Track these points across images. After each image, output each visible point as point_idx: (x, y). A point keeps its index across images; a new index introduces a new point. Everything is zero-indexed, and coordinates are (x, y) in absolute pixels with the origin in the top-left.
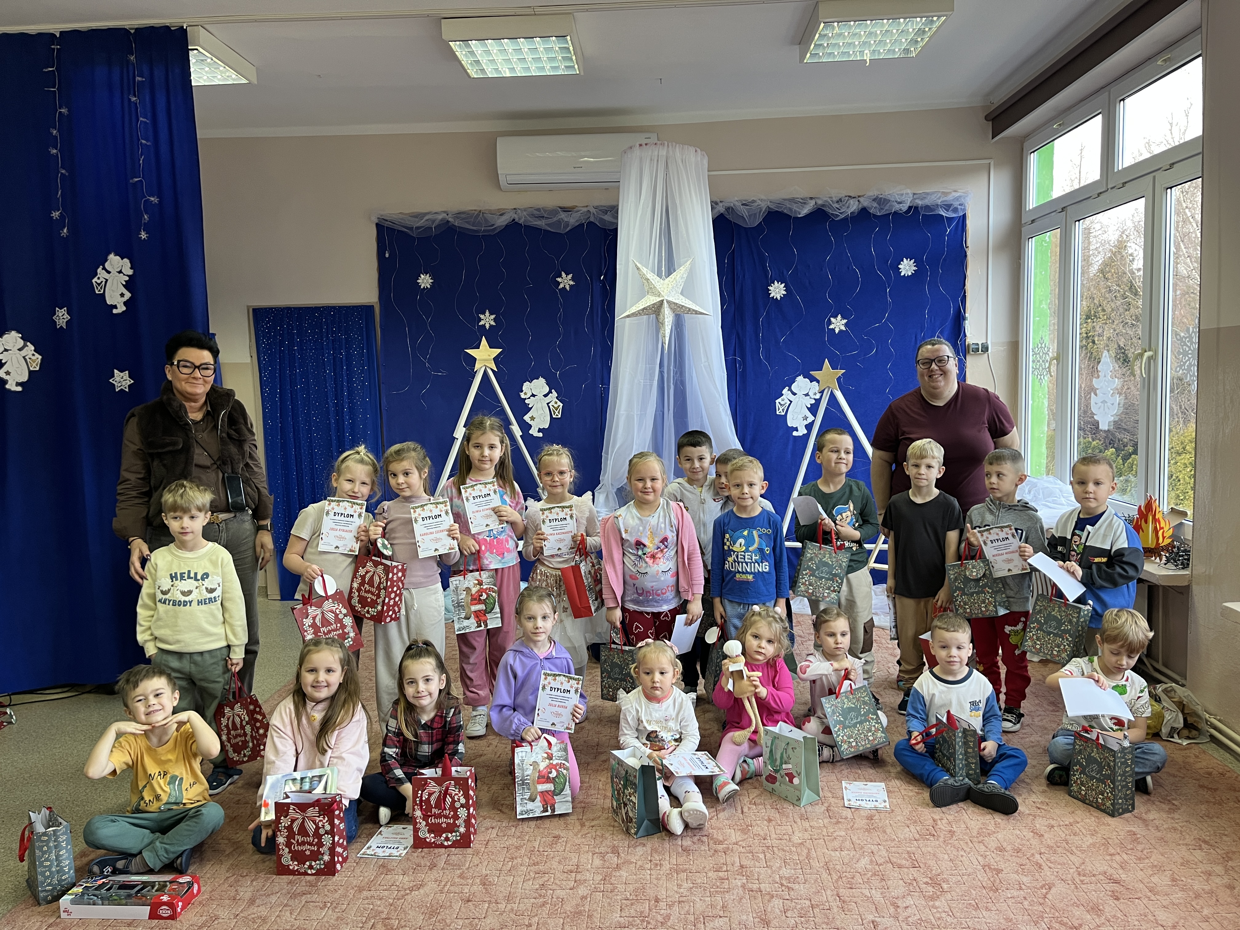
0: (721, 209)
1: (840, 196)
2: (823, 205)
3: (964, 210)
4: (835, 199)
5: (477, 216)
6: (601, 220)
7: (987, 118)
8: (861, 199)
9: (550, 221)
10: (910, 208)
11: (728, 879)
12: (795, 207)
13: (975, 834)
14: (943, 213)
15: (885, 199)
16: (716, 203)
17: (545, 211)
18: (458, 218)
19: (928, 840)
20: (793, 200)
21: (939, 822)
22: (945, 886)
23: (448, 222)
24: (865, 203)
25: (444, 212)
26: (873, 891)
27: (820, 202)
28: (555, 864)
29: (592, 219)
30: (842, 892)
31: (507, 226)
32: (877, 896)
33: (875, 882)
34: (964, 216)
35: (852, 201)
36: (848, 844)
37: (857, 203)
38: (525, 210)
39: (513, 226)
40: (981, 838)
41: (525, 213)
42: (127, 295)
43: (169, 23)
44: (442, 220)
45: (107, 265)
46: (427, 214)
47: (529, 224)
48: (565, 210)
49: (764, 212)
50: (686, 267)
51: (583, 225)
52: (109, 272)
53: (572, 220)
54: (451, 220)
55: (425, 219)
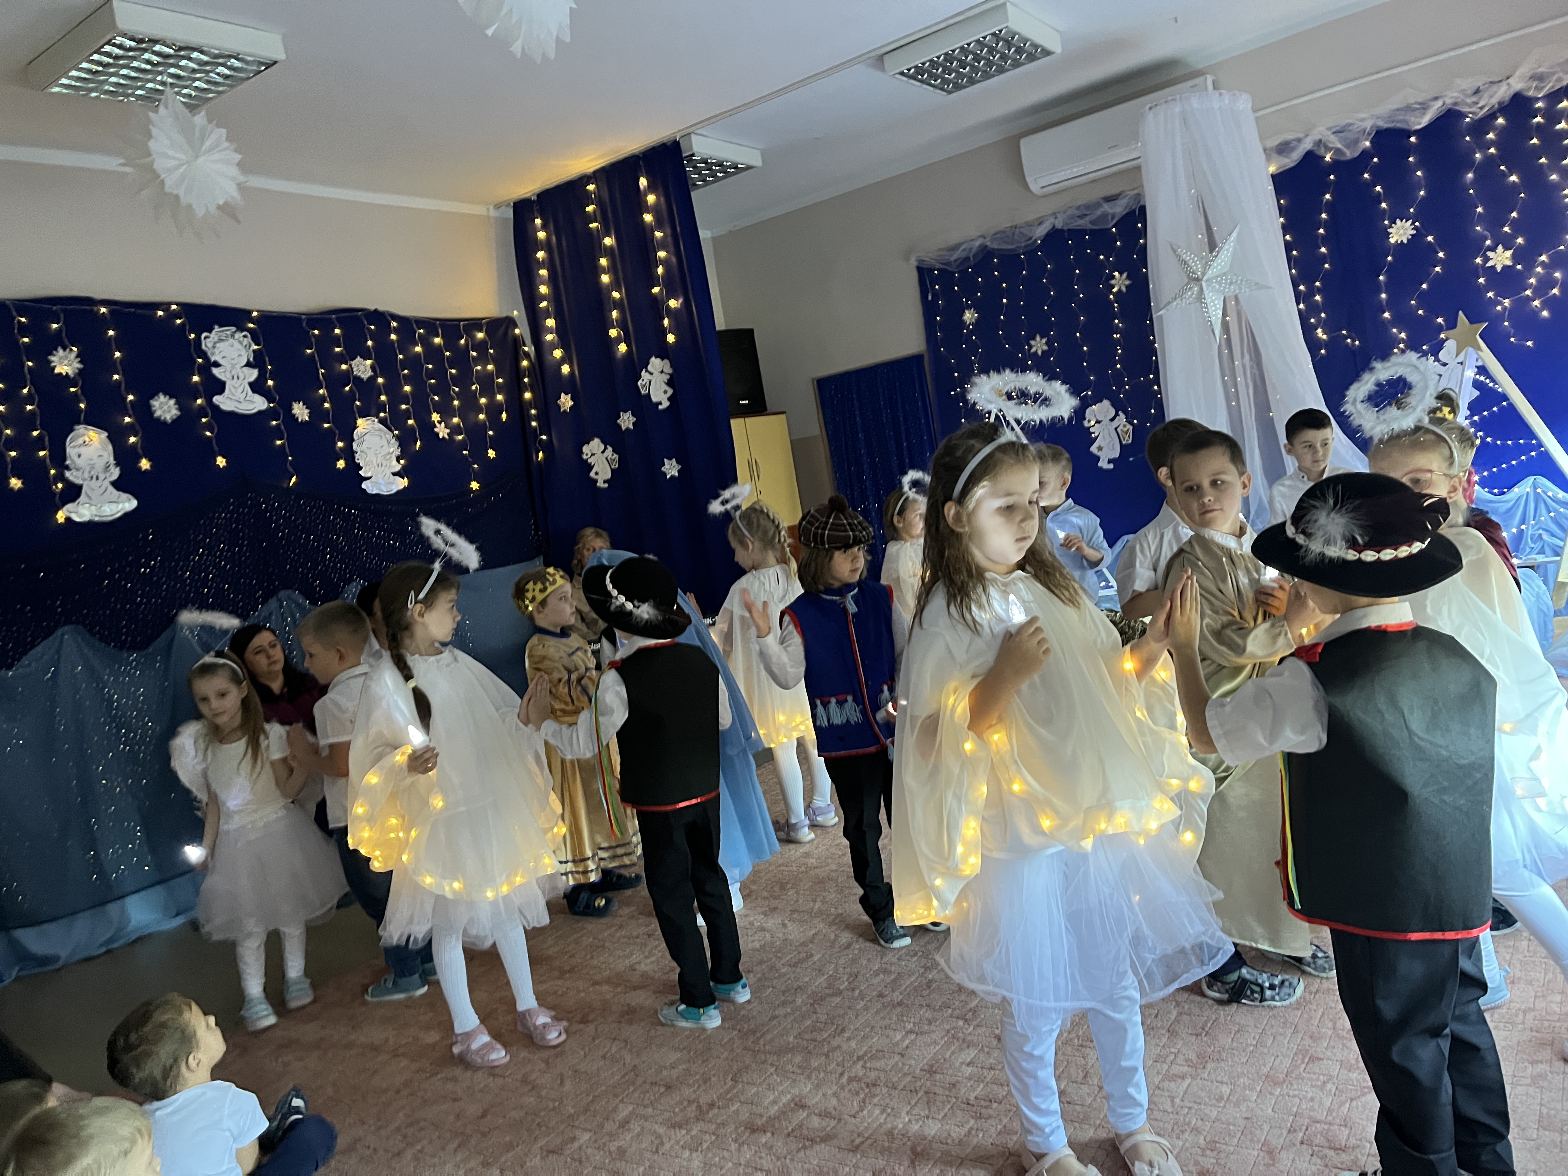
0: (1307, 145)
1: (1476, 85)
2: (1454, 104)
4: (1469, 91)
5: (1014, 232)
8: (1510, 82)
12: (1410, 117)
15: (1546, 73)
16: (1299, 140)
17: (1087, 207)
18: (996, 239)
20: (1408, 109)
23: (986, 246)
24: (1517, 85)
25: (981, 236)
27: (1448, 101)
29: (1143, 202)
31: (1047, 235)
37: (1504, 89)
38: (1065, 212)
39: (1055, 233)
41: (1065, 216)
42: (670, 392)
43: (665, 140)
44: (980, 246)
45: (649, 368)
46: (962, 243)
47: (1071, 226)
48: (1109, 199)
49: (1369, 134)
50: (1234, 235)
51: (1134, 211)
52: (651, 374)
53: (1118, 209)
54: (988, 244)
55: (962, 248)
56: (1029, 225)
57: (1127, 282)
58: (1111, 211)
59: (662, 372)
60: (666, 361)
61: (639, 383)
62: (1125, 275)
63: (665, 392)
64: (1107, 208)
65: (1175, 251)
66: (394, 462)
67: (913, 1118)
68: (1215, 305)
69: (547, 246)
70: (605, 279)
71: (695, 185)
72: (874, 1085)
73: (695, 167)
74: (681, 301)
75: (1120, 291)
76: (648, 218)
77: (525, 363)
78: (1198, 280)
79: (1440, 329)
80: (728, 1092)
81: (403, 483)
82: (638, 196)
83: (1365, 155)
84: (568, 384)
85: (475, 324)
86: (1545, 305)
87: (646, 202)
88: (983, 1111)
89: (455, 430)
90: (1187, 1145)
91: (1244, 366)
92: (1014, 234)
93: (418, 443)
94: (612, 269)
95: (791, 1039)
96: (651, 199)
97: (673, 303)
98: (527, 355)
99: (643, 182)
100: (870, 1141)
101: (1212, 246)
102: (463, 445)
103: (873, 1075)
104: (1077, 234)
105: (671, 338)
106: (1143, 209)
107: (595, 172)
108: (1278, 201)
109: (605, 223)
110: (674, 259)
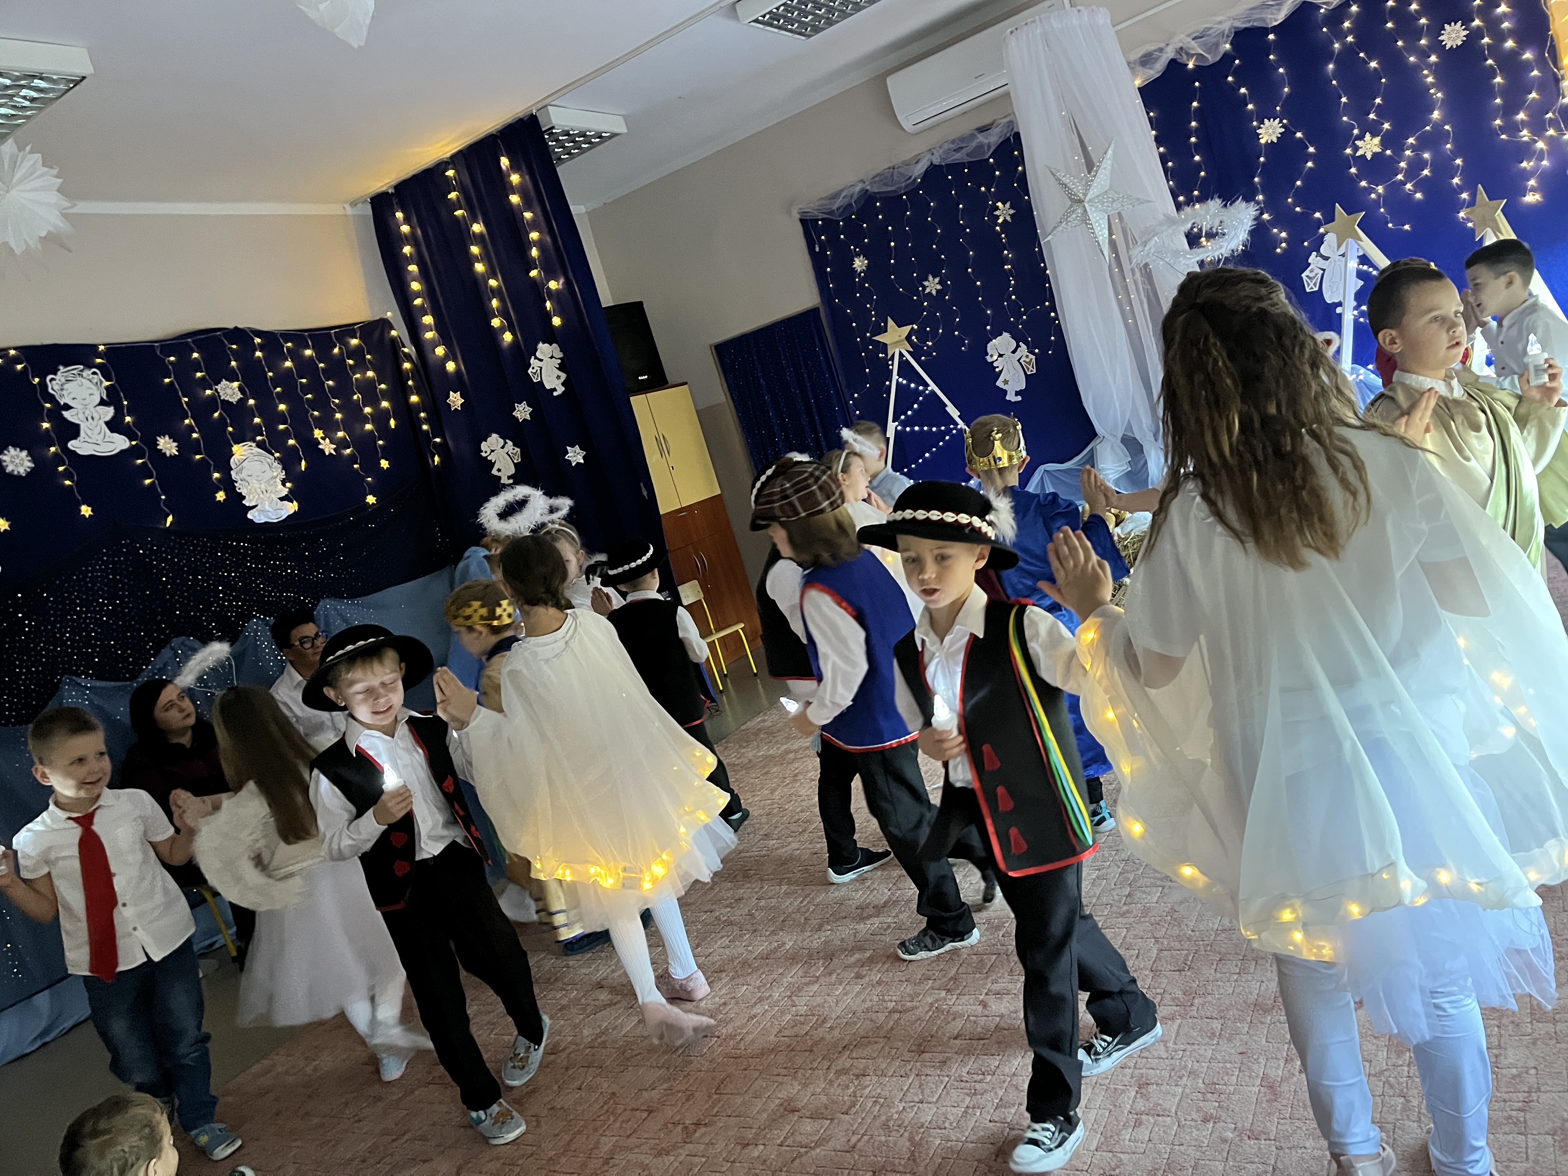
0: (1170, 54)
9: (969, 150)
12: (1265, 14)
17: (960, 140)
23: (867, 190)
25: (860, 181)
29: (1016, 129)
31: (926, 172)
38: (941, 147)
39: (934, 169)
41: (941, 151)
42: (563, 376)
43: (521, 115)
44: (860, 192)
45: (538, 354)
46: (842, 190)
47: (949, 161)
48: (983, 130)
49: (1228, 36)
50: (1110, 152)
51: (1009, 138)
52: (541, 360)
53: (993, 139)
54: (868, 188)
55: (843, 195)
56: (907, 164)
57: (1012, 212)
58: (986, 141)
59: (552, 357)
60: (555, 345)
61: (530, 371)
62: (1008, 205)
63: (558, 377)
64: (981, 138)
65: (1054, 176)
66: (280, 486)
67: (907, 1106)
68: (1100, 225)
69: (412, 239)
70: (479, 267)
71: (559, 159)
72: (864, 1075)
73: (557, 140)
74: (562, 281)
75: (1005, 221)
76: (515, 199)
77: (407, 365)
78: (1080, 201)
79: (1319, 224)
80: (714, 1105)
81: (292, 507)
82: (501, 177)
83: (1227, 58)
84: (456, 382)
85: (347, 330)
86: (1417, 187)
87: (511, 183)
88: (978, 1086)
89: (341, 444)
90: (1187, 1091)
91: (1136, 283)
92: (892, 175)
93: (303, 463)
94: (485, 257)
95: (772, 1038)
96: (515, 178)
97: (553, 285)
98: (408, 357)
99: (505, 162)
100: (866, 1138)
101: (1090, 166)
102: (352, 459)
103: (861, 1064)
104: (955, 167)
105: (556, 321)
106: (1017, 136)
107: (453, 157)
108: (1148, 114)
109: (470, 209)
110: (549, 239)
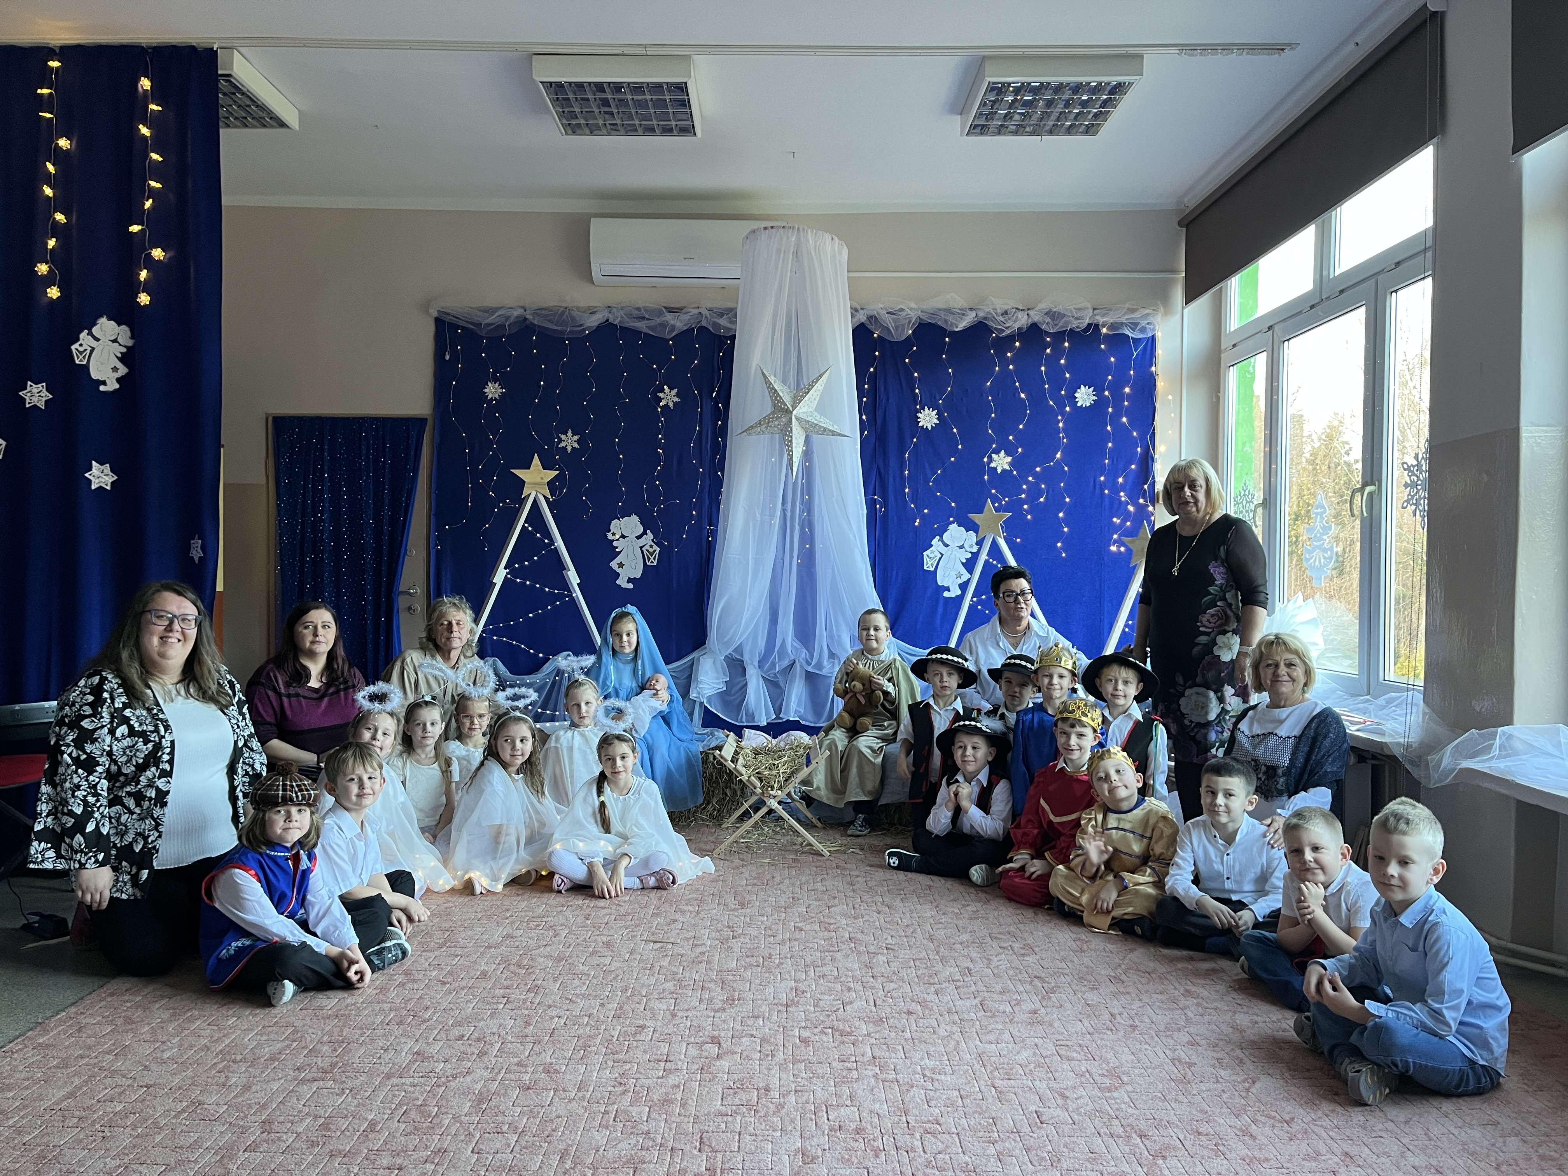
0: (862, 317)
1: (1006, 307)
2: (985, 318)
3: (1154, 330)
4: (999, 311)
5: (563, 314)
6: (717, 325)
7: (1180, 224)
8: (1031, 313)
9: (652, 323)
10: (1089, 325)
11: (857, 1069)
12: (951, 319)
13: (1162, 1028)
14: (1127, 332)
15: (1059, 313)
16: (857, 310)
17: (646, 311)
18: (538, 315)
19: (1105, 1033)
20: (949, 311)
21: (1118, 1016)
22: (1125, 1079)
23: (526, 319)
24: (1036, 317)
25: (522, 307)
26: (1037, 1083)
27: (981, 314)
28: (639, 1054)
29: (704, 323)
30: (998, 1083)
31: (598, 327)
32: (1042, 1086)
33: (1040, 1073)
34: (1153, 338)
35: (1019, 314)
36: (1007, 1036)
37: (1026, 317)
38: (622, 309)
39: (607, 327)
40: (1168, 1033)
41: (622, 313)
42: (123, 370)
43: (193, 42)
44: (518, 317)
45: (95, 330)
46: (500, 308)
47: (626, 325)
48: (671, 310)
49: (914, 324)
50: (825, 377)
52: (97, 340)
53: (679, 322)
54: (528, 317)
55: (497, 314)
56: (581, 310)
57: (676, 399)
58: (672, 322)
59: (115, 341)
60: (123, 327)
61: (74, 347)
62: (675, 391)
63: (115, 369)
64: (669, 318)
65: (765, 379)
68: (798, 441)
70: (47, 191)
74: (171, 254)
75: (667, 405)
76: (144, 130)
78: (787, 412)
83: (908, 341)
87: (145, 110)
92: (561, 315)
94: (64, 182)
96: (155, 109)
97: (158, 253)
99: (144, 84)
104: (631, 335)
105: (144, 299)
107: (65, 48)
109: (65, 117)
110: (173, 196)
